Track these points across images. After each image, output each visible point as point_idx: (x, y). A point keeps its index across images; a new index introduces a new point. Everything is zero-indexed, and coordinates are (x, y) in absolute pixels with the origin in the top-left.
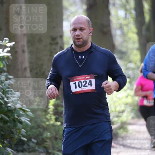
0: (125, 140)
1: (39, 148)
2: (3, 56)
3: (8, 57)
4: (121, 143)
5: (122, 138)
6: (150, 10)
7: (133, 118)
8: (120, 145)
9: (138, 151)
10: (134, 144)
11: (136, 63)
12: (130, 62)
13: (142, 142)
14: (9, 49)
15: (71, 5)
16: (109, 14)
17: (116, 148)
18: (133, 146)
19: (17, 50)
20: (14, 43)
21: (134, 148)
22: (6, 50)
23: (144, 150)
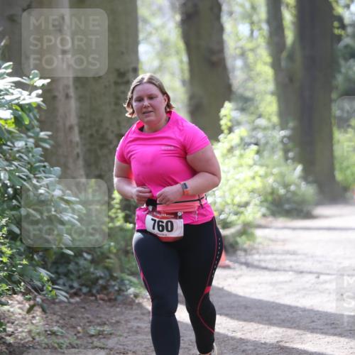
2: (30, 104)
3: (38, 106)
12: (259, 116)
19: (57, 94)
20: (48, 81)
22: (35, 93)
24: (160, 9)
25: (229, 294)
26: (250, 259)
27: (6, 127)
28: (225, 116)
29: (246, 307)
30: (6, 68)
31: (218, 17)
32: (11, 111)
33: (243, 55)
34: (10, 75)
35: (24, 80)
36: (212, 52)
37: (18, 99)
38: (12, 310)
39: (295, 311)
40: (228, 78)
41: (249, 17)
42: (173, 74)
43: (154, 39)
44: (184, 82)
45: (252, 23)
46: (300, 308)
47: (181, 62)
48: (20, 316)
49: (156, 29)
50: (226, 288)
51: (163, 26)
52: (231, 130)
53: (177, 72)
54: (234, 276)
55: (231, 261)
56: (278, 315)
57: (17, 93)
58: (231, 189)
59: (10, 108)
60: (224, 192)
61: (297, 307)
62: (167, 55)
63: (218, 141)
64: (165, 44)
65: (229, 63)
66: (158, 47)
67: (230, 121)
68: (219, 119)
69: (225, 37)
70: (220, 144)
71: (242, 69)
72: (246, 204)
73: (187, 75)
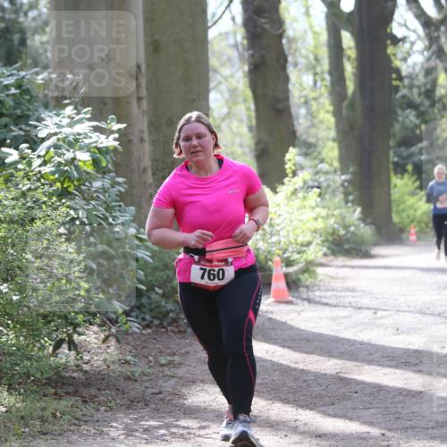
0: (312, 291)
1: (167, 303)
2: (107, 148)
3: (115, 149)
4: (305, 296)
5: (307, 287)
6: (354, 74)
7: (325, 255)
8: (304, 299)
9: (334, 308)
10: (325, 297)
11: (331, 165)
12: (322, 161)
13: (339, 294)
14: (117, 135)
15: (223, 65)
16: (287, 79)
17: (297, 304)
18: (324, 300)
19: (132, 138)
20: (125, 125)
21: (326, 304)
22: (112, 137)
23: (342, 308)
24: (229, 59)
25: (292, 328)
26: (311, 295)
27: (85, 168)
28: (289, 160)
29: (308, 341)
30: (85, 113)
31: (284, 68)
32: (89, 154)
33: (306, 103)
34: (89, 120)
35: (102, 125)
36: (278, 100)
37: (96, 142)
38: (88, 339)
39: (353, 345)
40: (293, 125)
41: (312, 68)
42: (240, 121)
43: (223, 87)
44: (250, 128)
45: (316, 74)
46: (358, 342)
47: (248, 109)
48: (96, 346)
49: (226, 79)
50: (289, 322)
51: (232, 76)
52: (294, 174)
53: (245, 119)
54: (296, 311)
55: (293, 297)
56: (338, 348)
57: (95, 136)
58: (294, 229)
59: (89, 151)
60: (288, 232)
61: (355, 341)
62: (235, 103)
63: (283, 184)
64: (233, 92)
65: (294, 110)
66: (227, 95)
67: (294, 165)
68: (284, 163)
69: (290, 86)
70: (284, 187)
71: (305, 117)
72: (309, 244)
73: (254, 122)
